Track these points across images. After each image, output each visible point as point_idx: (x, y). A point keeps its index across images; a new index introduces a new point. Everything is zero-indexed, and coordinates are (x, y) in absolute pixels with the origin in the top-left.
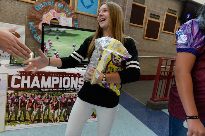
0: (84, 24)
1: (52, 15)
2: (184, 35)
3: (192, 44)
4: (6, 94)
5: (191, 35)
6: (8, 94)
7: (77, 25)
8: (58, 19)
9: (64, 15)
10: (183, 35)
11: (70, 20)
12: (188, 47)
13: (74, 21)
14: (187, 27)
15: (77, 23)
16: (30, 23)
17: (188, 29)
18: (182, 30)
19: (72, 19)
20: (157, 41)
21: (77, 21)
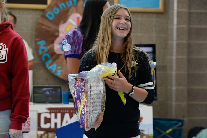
2: (69, 44)
3: (75, 51)
4: (36, 135)
5: (73, 44)
6: (38, 135)
10: (67, 44)
12: (73, 54)
14: (70, 38)
16: (38, 43)
17: (70, 39)
18: (66, 40)
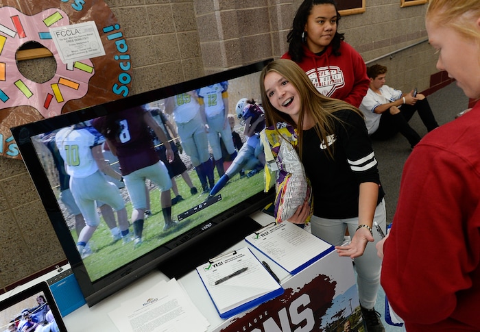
0: (144, 30)
1: (13, 34)
7: (122, 42)
8: (42, 42)
9: (57, 16)
11: (90, 30)
13: (105, 30)
15: (120, 35)
19: (93, 23)
20: (362, 13)
21: (117, 27)
